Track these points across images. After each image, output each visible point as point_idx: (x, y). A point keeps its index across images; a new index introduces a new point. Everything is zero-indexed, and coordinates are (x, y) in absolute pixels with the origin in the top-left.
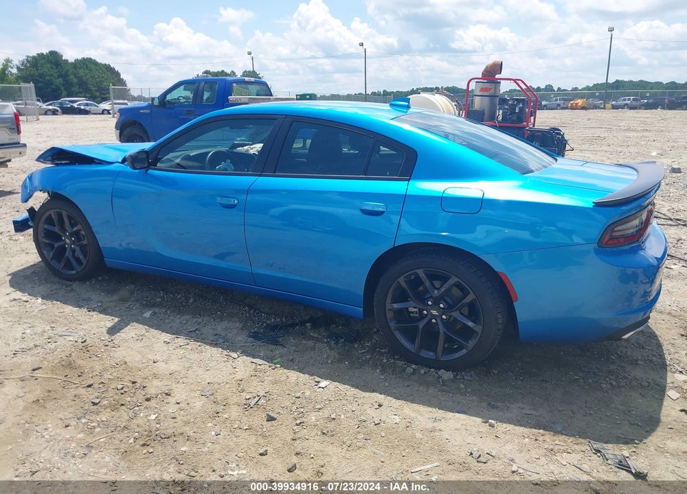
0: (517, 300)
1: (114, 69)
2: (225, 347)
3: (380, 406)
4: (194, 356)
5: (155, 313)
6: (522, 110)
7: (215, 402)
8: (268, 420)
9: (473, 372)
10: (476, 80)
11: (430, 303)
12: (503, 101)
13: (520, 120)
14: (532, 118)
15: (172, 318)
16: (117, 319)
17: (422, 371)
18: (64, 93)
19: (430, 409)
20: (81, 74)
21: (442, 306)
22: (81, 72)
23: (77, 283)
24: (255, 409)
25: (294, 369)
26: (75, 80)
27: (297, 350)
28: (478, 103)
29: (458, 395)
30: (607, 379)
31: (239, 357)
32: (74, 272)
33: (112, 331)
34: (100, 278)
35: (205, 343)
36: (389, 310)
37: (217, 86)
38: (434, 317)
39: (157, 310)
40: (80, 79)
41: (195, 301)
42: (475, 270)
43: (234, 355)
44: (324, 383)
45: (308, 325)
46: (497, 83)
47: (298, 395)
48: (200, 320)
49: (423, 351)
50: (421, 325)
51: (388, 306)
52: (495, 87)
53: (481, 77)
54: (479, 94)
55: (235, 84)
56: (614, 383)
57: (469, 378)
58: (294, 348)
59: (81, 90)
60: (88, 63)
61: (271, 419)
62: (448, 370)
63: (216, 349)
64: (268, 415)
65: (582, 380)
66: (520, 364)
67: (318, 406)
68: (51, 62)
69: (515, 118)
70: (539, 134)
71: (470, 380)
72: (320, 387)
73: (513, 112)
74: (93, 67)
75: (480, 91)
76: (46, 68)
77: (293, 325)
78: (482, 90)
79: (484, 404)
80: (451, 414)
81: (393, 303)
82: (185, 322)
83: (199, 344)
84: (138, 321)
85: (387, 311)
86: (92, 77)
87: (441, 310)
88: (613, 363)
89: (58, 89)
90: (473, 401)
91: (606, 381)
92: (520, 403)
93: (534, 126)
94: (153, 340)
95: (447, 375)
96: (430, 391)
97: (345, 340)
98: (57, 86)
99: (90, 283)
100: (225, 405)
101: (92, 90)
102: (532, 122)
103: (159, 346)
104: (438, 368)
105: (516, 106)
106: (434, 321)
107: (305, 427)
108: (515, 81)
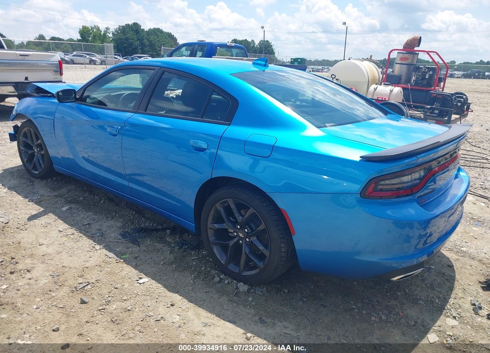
0: (294, 235)
1: (174, 36)
2: (97, 240)
3: (172, 305)
4: (70, 244)
5: (71, 208)
6: (431, 76)
7: (55, 282)
8: (81, 303)
9: (265, 289)
10: (398, 51)
11: (239, 227)
12: (417, 69)
13: (429, 84)
14: (442, 84)
15: (80, 213)
16: (42, 209)
17: (226, 282)
18: (140, 51)
19: (209, 315)
20: (152, 39)
21: (246, 230)
22: (152, 37)
23: (39, 180)
24: (79, 292)
25: (131, 265)
26: (147, 43)
27: (146, 250)
28: (397, 69)
29: (241, 306)
30: (381, 313)
31: (100, 249)
32: (37, 172)
33: (32, 218)
34: (55, 179)
35: (85, 235)
36: (210, 228)
37: (206, 49)
38: (241, 239)
39: (73, 206)
40: (150, 42)
41: (104, 203)
42: (268, 204)
43: (98, 247)
44: (145, 279)
45: (168, 231)
46: (415, 54)
47: (118, 286)
48: (96, 217)
49: (231, 264)
50: (232, 243)
51: (210, 225)
52: (413, 57)
53: (402, 49)
54: (399, 62)
55: (219, 48)
56: (384, 317)
57: (260, 293)
58: (144, 248)
59: (150, 50)
60: (157, 32)
61: (83, 302)
62: (245, 284)
63: (88, 240)
64: (81, 299)
65: (356, 310)
66: (312, 287)
67: (125, 298)
68: (133, 31)
69: (425, 82)
70: (441, 96)
71: (260, 295)
72: (138, 283)
73: (424, 78)
74: (160, 34)
75: (400, 60)
76: (130, 35)
77: (157, 230)
78: (402, 59)
79: (257, 318)
80: (223, 321)
81: (214, 223)
82: (86, 217)
83: (81, 235)
84: (54, 213)
85: (208, 229)
86: (158, 41)
87: (246, 234)
88: (396, 299)
89: (136, 48)
90: (249, 313)
91: (378, 315)
92: (288, 323)
93: (443, 91)
94: (54, 227)
95: (243, 287)
96: (221, 299)
97: (188, 247)
98: (136, 46)
99: (47, 181)
100: (60, 286)
101: (157, 50)
102: (442, 87)
103: (54, 233)
104: (239, 281)
105: (426, 73)
106: (241, 242)
107: (103, 313)
108: (428, 53)
